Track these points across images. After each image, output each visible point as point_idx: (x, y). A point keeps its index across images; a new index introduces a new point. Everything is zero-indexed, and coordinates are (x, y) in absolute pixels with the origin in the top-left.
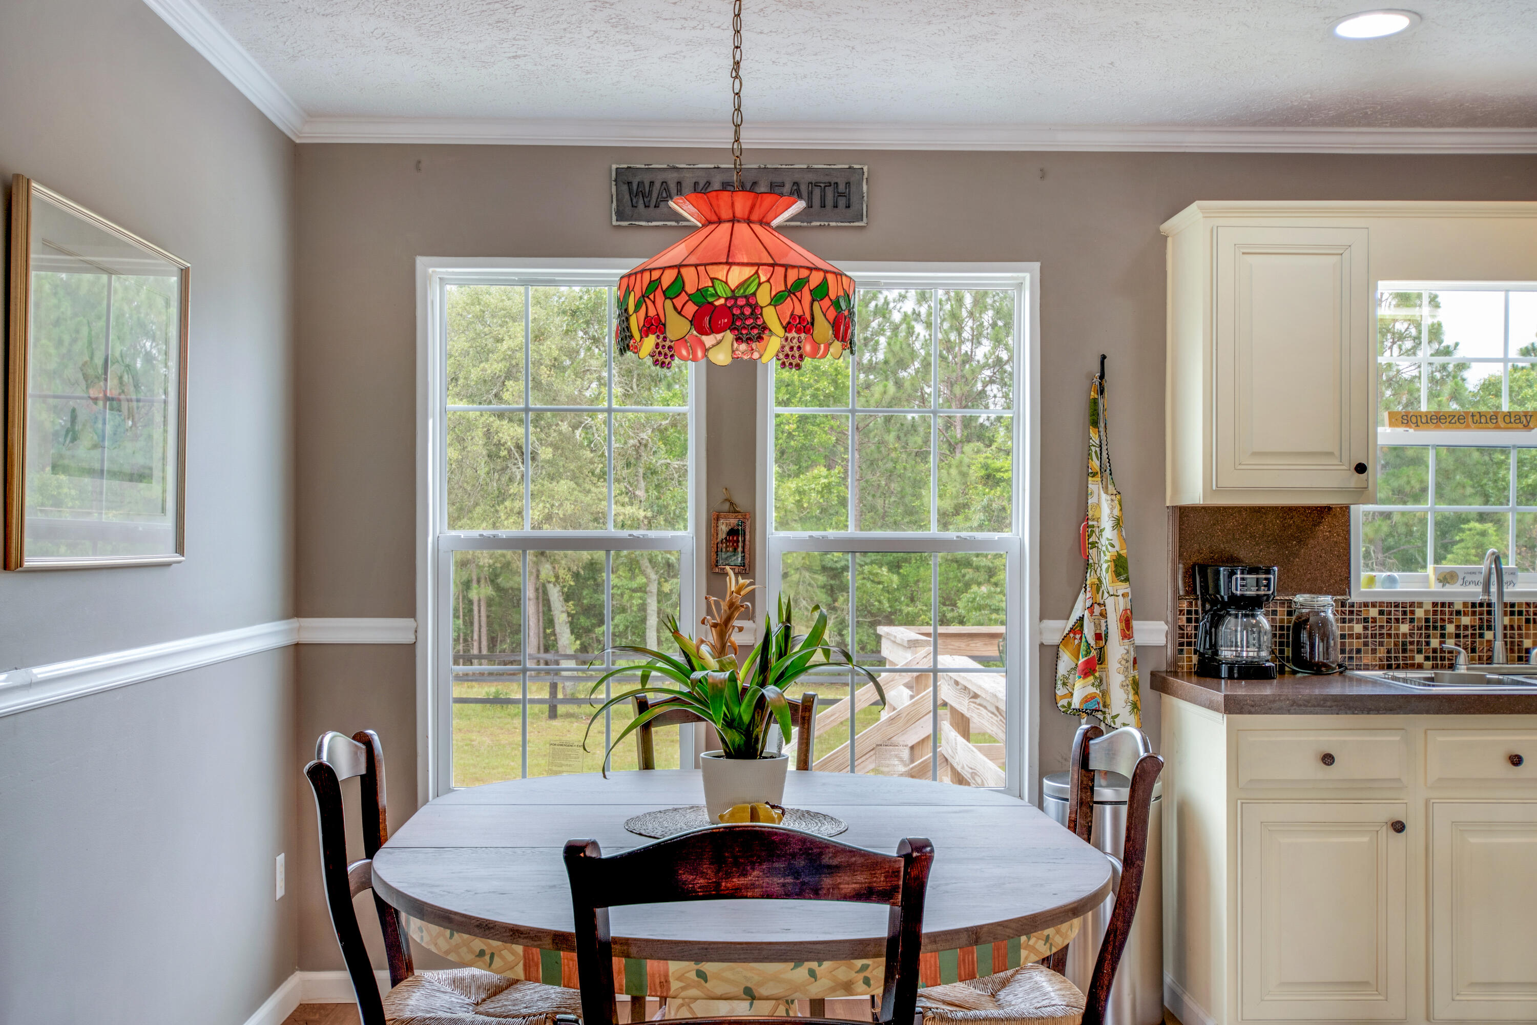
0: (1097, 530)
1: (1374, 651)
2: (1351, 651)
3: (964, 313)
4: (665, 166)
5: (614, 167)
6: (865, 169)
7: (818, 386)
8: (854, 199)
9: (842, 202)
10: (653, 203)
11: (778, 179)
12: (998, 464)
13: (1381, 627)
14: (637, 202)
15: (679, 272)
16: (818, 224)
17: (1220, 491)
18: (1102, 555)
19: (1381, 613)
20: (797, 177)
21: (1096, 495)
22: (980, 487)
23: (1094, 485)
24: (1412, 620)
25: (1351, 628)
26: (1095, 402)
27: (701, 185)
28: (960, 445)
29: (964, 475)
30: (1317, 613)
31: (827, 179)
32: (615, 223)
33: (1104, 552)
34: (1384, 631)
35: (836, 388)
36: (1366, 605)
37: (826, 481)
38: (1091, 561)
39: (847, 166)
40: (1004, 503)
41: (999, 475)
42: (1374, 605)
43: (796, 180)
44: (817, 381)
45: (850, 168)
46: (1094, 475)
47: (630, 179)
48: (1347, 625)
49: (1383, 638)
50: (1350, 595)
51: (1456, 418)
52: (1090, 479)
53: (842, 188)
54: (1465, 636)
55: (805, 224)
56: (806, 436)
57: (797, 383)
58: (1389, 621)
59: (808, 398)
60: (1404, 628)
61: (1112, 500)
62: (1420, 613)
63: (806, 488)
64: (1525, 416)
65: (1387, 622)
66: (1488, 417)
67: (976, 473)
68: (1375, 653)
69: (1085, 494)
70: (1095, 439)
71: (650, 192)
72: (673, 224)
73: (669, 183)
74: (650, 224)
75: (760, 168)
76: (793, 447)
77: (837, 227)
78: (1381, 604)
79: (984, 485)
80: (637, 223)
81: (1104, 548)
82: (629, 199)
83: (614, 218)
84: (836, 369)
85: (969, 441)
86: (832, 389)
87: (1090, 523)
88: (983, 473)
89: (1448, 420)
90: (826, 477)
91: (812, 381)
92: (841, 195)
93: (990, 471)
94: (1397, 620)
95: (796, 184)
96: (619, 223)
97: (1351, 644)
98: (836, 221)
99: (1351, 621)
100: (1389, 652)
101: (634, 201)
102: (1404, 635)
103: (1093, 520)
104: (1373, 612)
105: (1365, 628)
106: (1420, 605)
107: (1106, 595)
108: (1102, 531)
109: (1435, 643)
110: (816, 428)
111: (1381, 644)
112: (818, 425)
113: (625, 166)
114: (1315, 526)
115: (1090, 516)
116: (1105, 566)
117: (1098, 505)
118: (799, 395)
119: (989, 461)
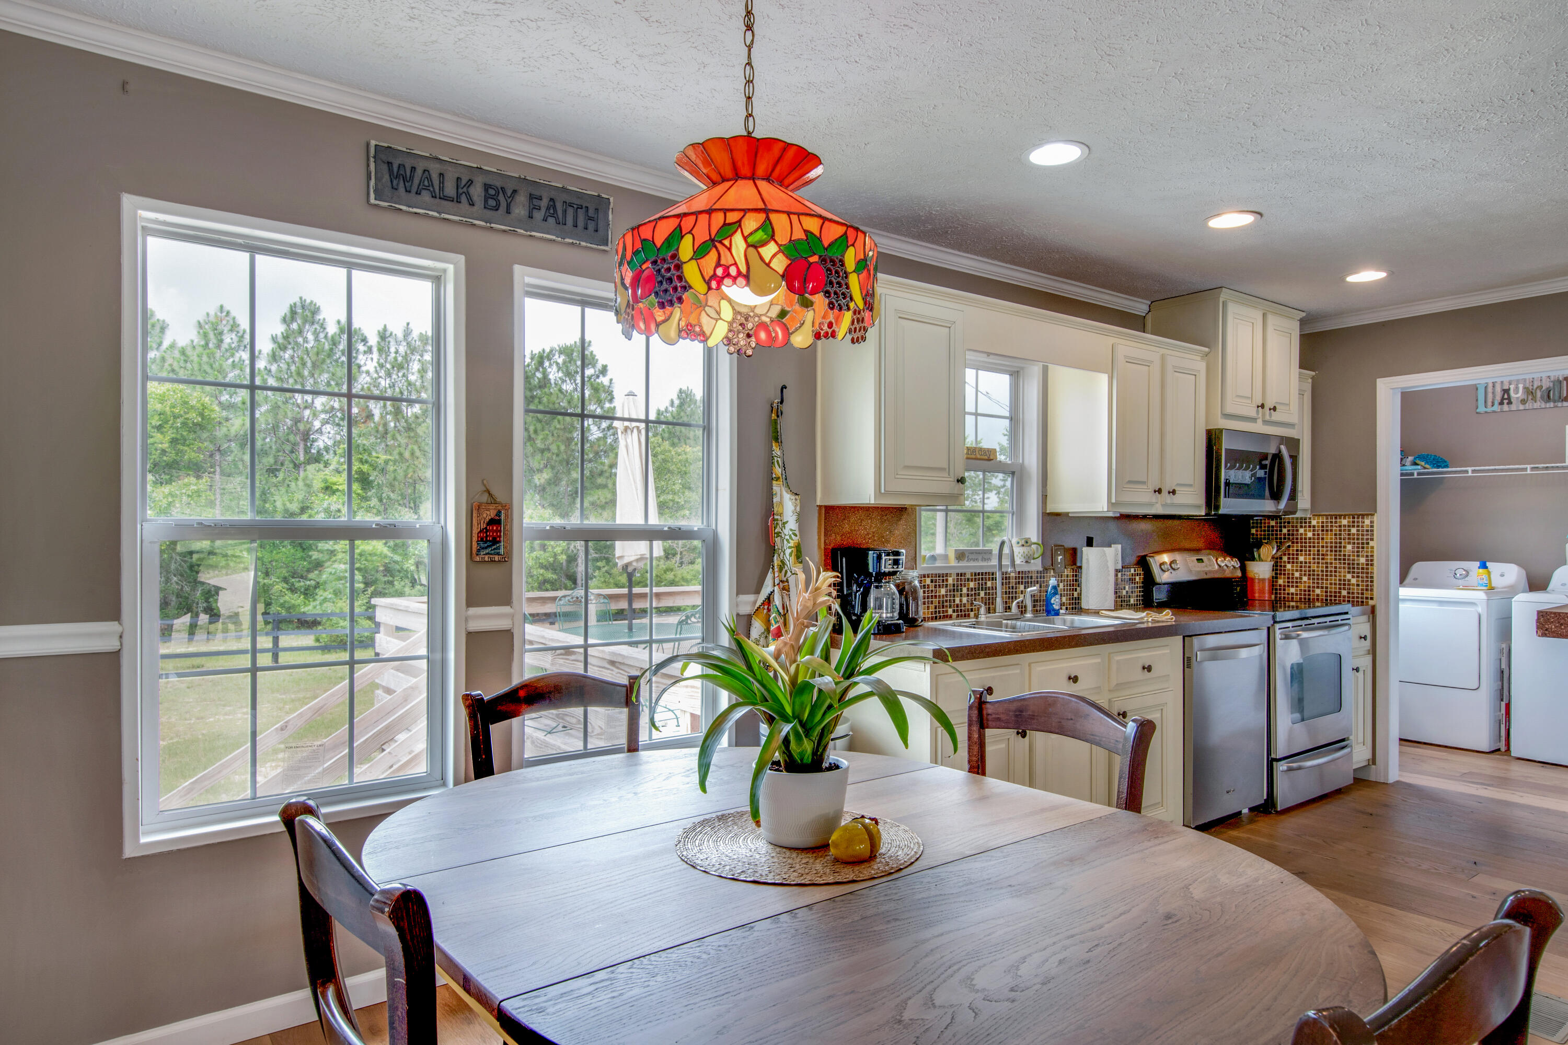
0: (780, 523)
3: (306, 373)
4: (428, 155)
5: (373, 143)
6: (611, 199)
7: (187, 416)
8: (601, 224)
10: (414, 189)
11: (536, 193)
12: (334, 479)
13: (932, 591)
14: (398, 185)
15: (768, 218)
16: (571, 241)
17: (888, 493)
18: (785, 542)
19: (933, 581)
20: (553, 194)
21: (779, 495)
22: (322, 495)
23: (777, 487)
24: (947, 586)
26: (776, 422)
27: (464, 182)
28: (303, 465)
29: (309, 486)
30: (910, 583)
31: (579, 202)
32: (373, 201)
33: (787, 540)
34: (933, 594)
35: (203, 419)
36: (924, 576)
37: (195, 488)
38: (776, 547)
39: (596, 194)
40: (339, 507)
41: (335, 487)
42: (928, 576)
43: (552, 197)
44: (186, 413)
45: (599, 196)
46: (778, 479)
47: (390, 160)
49: (933, 598)
50: (917, 569)
52: (774, 482)
53: (591, 213)
54: (972, 595)
55: (560, 239)
56: (177, 454)
57: (169, 413)
58: (936, 586)
59: (179, 425)
60: (943, 591)
61: (796, 499)
62: (950, 581)
63: (178, 493)
67: (318, 484)
68: (929, 609)
69: (770, 495)
70: (777, 451)
71: (412, 178)
72: (435, 214)
73: (431, 172)
74: (411, 209)
75: (520, 178)
76: (165, 461)
77: (586, 247)
78: (932, 575)
79: (324, 493)
80: (397, 206)
81: (787, 537)
82: (389, 180)
83: (372, 196)
84: (203, 405)
85: (309, 464)
86: (200, 420)
87: (776, 517)
88: (323, 485)
90: (196, 485)
91: (182, 412)
92: (591, 219)
93: (328, 484)
94: (939, 586)
95: (552, 200)
96: (377, 202)
98: (586, 242)
101: (395, 182)
102: (943, 596)
103: (777, 515)
104: (928, 581)
105: (924, 592)
106: (950, 575)
107: (789, 574)
108: (784, 523)
109: (957, 601)
110: (186, 448)
111: (932, 603)
112: (188, 446)
113: (386, 145)
115: (775, 512)
116: (788, 551)
117: (781, 503)
118: (170, 422)
119: (328, 477)
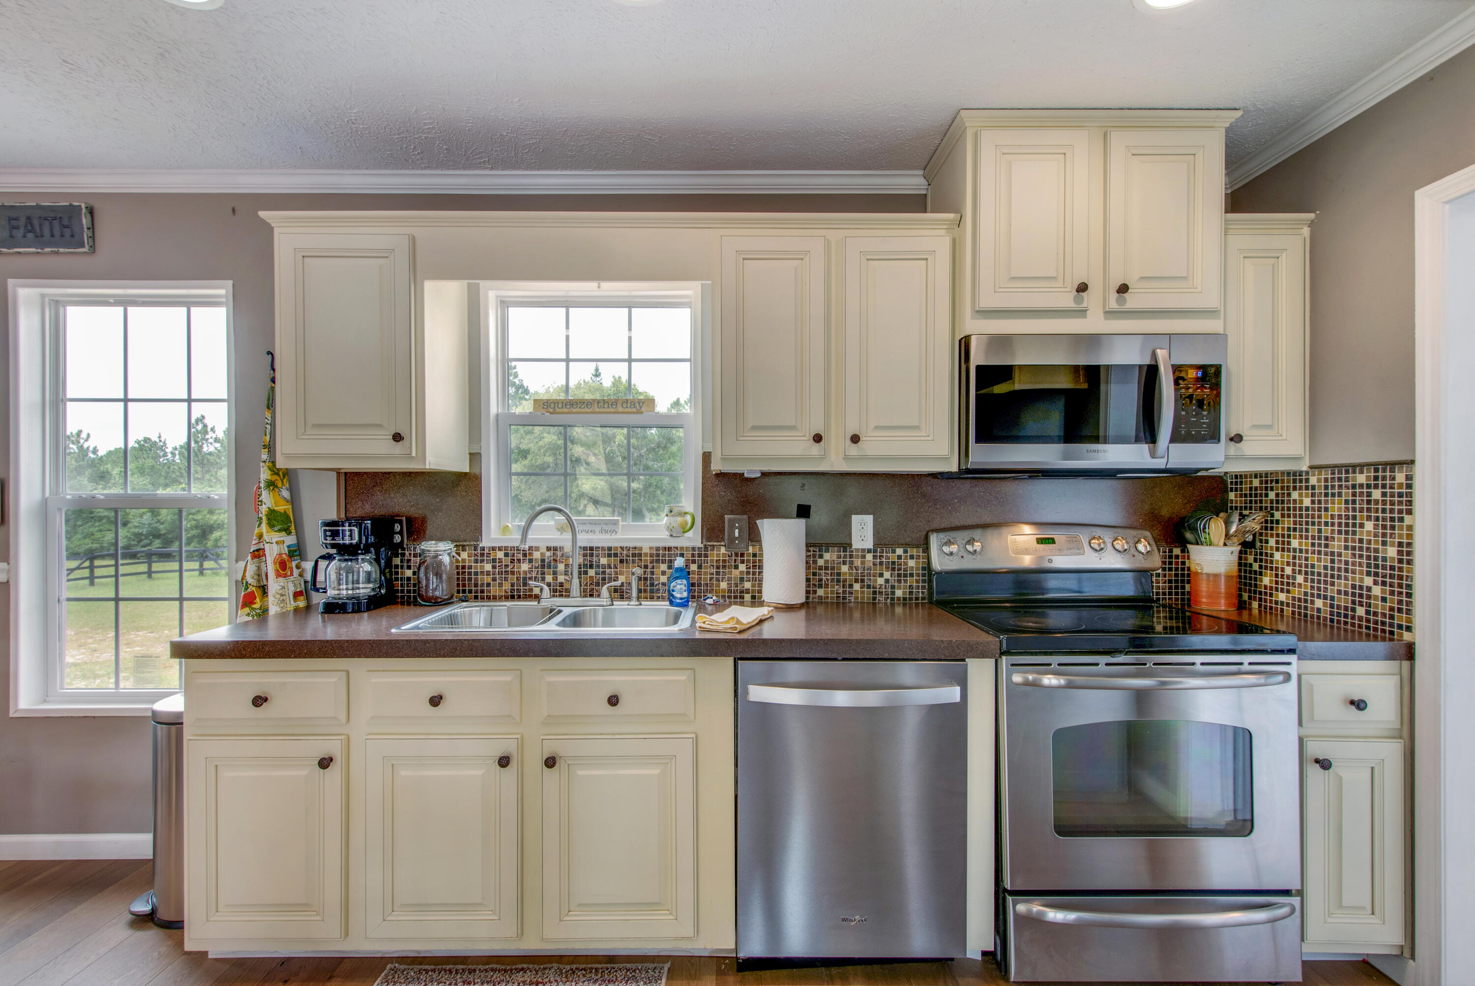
1: (501, 585)
2: (482, 585)
9: (67, 232)
11: (14, 215)
13: (506, 566)
16: (49, 250)
19: (506, 555)
20: (29, 213)
24: (531, 561)
25: (482, 567)
31: (53, 214)
34: (509, 569)
36: (494, 549)
39: (68, 204)
42: (500, 549)
43: (29, 215)
45: (70, 205)
46: (266, 446)
48: (479, 564)
49: (508, 574)
50: (482, 541)
51: (585, 404)
52: (263, 450)
53: (66, 221)
55: (40, 250)
58: (512, 561)
60: (525, 567)
62: (537, 555)
64: (639, 403)
65: (511, 562)
66: (610, 403)
68: (502, 587)
77: (64, 253)
78: (506, 548)
89: (579, 406)
92: (66, 227)
94: (519, 560)
95: (28, 218)
97: (483, 579)
99: (482, 561)
100: (512, 585)
102: (525, 572)
104: (500, 555)
105: (494, 567)
106: (537, 549)
111: (506, 579)
114: (454, 487)
